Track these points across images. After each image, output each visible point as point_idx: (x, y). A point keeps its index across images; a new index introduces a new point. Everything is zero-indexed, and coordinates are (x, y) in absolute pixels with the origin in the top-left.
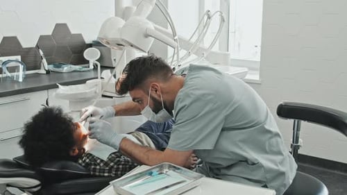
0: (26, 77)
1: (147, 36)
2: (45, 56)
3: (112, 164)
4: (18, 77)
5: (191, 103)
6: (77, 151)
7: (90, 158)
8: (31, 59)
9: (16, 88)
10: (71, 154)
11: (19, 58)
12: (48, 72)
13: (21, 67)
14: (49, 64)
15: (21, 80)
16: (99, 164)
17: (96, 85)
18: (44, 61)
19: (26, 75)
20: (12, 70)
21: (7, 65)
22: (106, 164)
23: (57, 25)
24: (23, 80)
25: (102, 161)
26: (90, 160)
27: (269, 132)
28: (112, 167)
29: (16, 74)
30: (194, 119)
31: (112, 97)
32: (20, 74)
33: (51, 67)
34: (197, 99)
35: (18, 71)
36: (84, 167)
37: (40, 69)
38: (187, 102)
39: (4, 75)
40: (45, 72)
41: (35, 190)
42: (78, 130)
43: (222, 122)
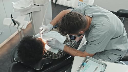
7: (49, 52)
16: (54, 55)
17: (31, 1)
26: (49, 53)
31: (39, 5)
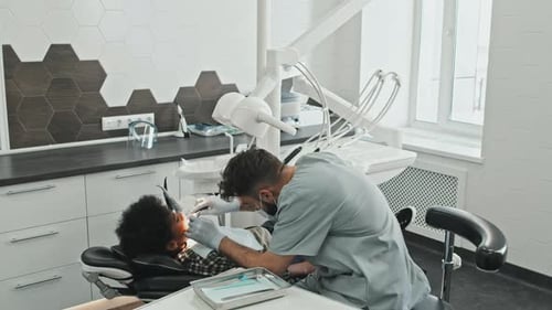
0: (158, 141)
1: (259, 121)
2: (184, 113)
3: (212, 263)
4: (147, 140)
5: (293, 203)
6: (176, 246)
8: (166, 117)
9: (145, 157)
10: (169, 248)
11: (152, 115)
12: (187, 135)
13: (152, 129)
14: (188, 124)
15: (150, 146)
18: (183, 120)
19: (158, 138)
20: (140, 131)
21: (137, 126)
22: (206, 262)
23: (203, 73)
24: (153, 147)
25: (201, 258)
26: (190, 256)
27: (384, 244)
28: (212, 266)
29: (144, 136)
30: (292, 222)
32: (151, 137)
33: (192, 128)
34: (300, 199)
35: (148, 132)
36: (183, 263)
37: (177, 130)
38: (288, 202)
39: (131, 138)
40: (183, 135)
41: (128, 282)
42: (179, 224)
43: (329, 223)
